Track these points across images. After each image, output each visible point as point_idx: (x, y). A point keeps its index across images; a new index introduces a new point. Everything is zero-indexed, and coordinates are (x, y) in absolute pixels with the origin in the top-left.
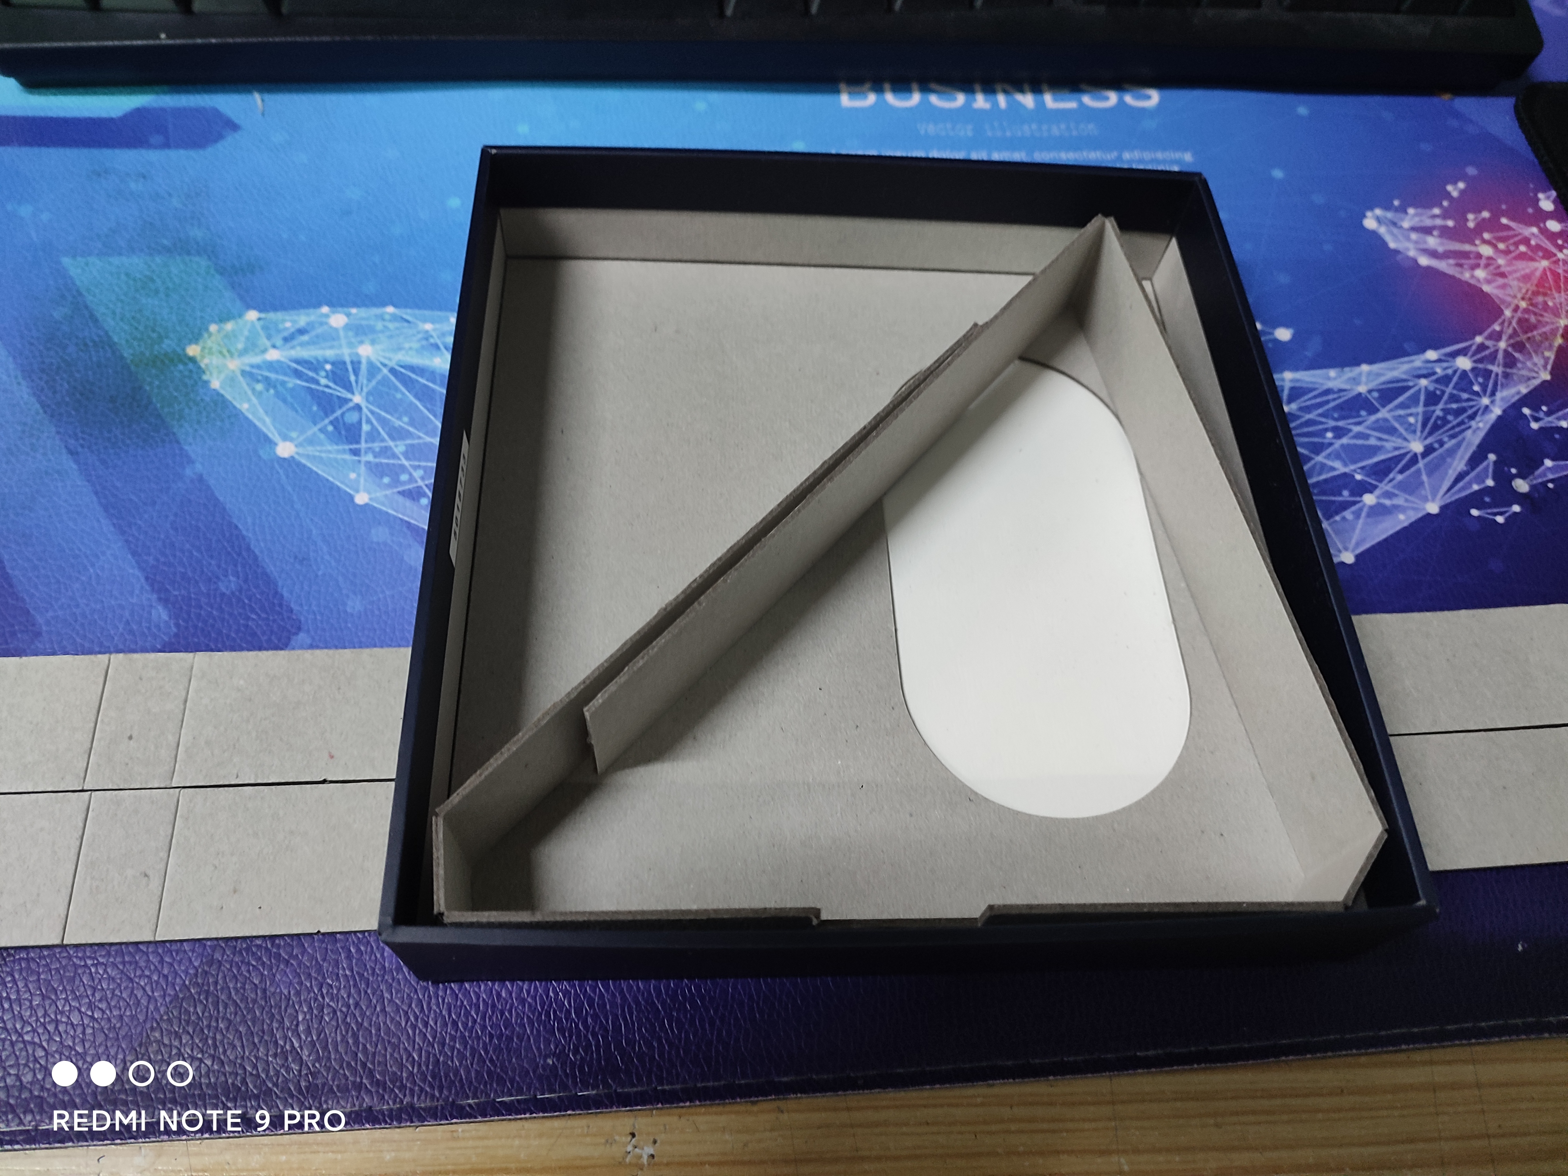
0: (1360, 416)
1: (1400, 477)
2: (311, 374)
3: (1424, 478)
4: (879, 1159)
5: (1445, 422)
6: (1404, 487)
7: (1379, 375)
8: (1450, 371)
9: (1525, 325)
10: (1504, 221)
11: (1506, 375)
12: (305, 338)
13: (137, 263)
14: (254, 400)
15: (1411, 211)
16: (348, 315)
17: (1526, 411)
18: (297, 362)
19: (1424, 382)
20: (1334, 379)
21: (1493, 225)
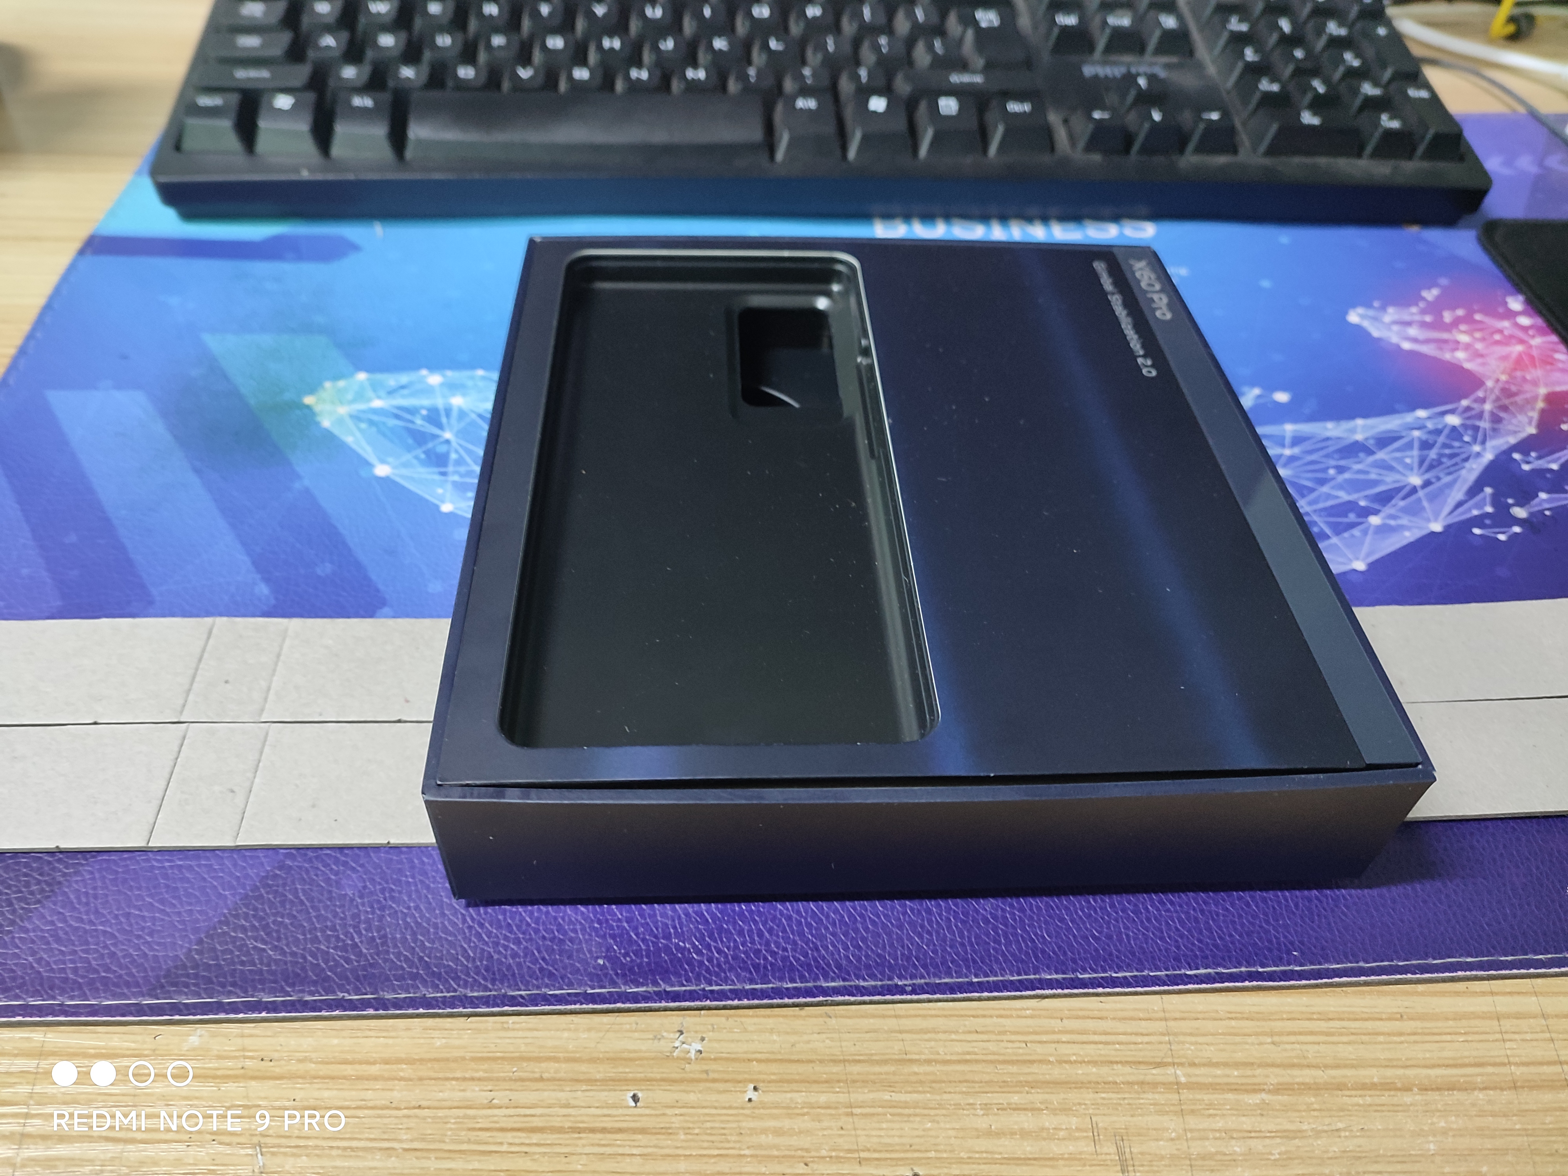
0: (1357, 456)
1: (1402, 503)
2: (409, 417)
3: (1425, 504)
4: (928, 1062)
5: (1440, 463)
6: (1406, 511)
7: (1373, 427)
8: (1440, 426)
9: (1507, 392)
11: (1494, 430)
12: (405, 392)
13: (267, 340)
14: (358, 434)
15: (1391, 310)
16: (444, 376)
17: (1516, 456)
18: (398, 408)
19: (1416, 433)
20: (1331, 429)
21: (1468, 319)
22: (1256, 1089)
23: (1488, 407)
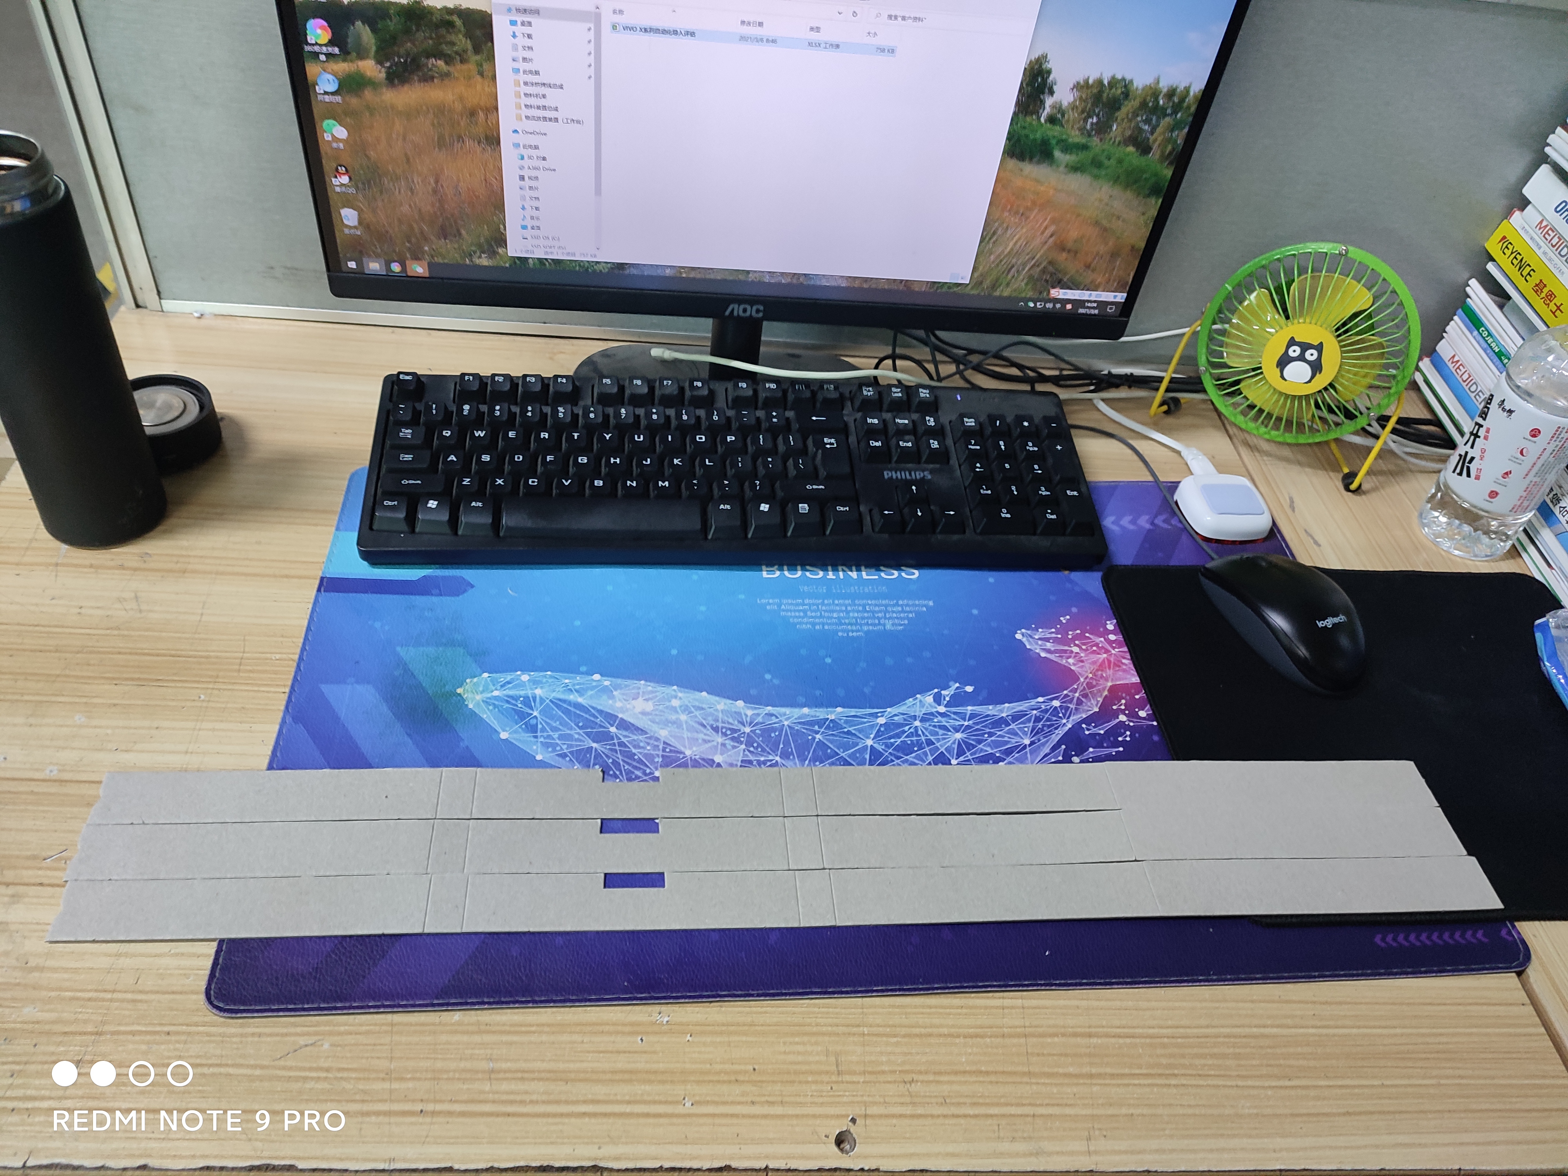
0: (1001, 727)
1: (1017, 755)
2: (514, 702)
3: (1029, 755)
4: (762, 1025)
5: (1042, 730)
6: (1017, 759)
7: (1012, 708)
8: (1048, 707)
9: (1090, 686)
10: (1087, 635)
11: (1076, 709)
12: (510, 685)
13: (431, 650)
14: (489, 713)
15: (1040, 630)
16: (529, 675)
17: (1084, 726)
18: (508, 696)
19: (1035, 712)
20: (991, 710)
21: (1081, 637)
22: (895, 1036)
23: (1077, 695)
